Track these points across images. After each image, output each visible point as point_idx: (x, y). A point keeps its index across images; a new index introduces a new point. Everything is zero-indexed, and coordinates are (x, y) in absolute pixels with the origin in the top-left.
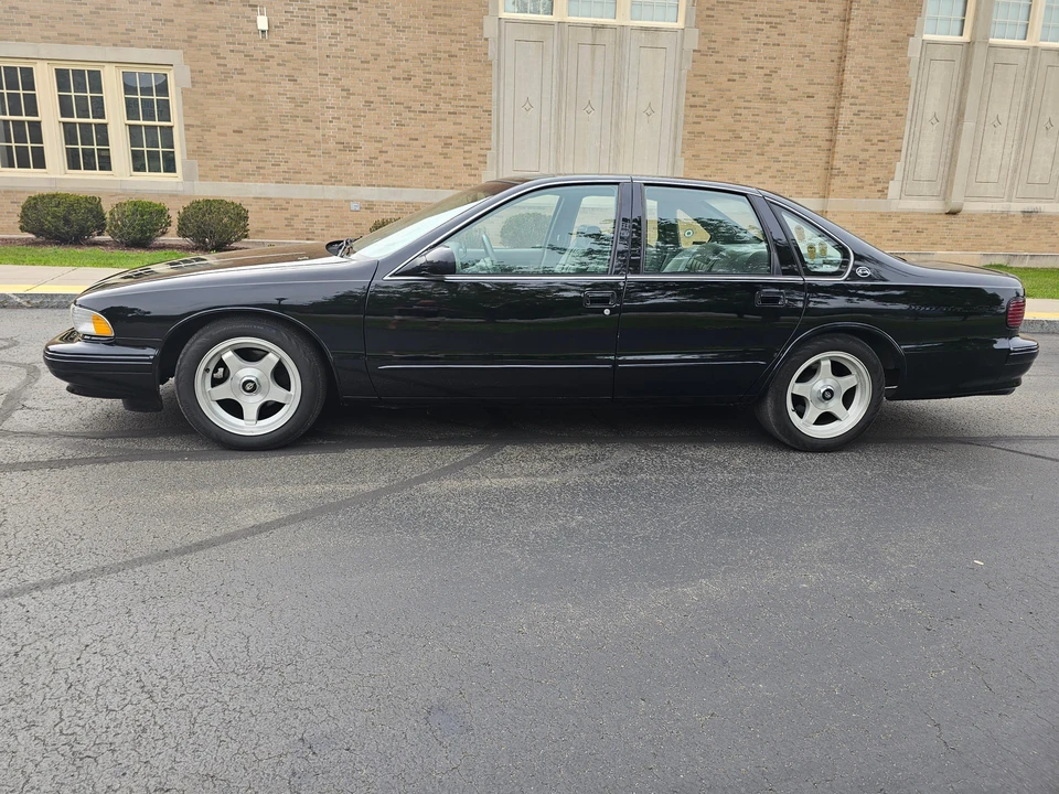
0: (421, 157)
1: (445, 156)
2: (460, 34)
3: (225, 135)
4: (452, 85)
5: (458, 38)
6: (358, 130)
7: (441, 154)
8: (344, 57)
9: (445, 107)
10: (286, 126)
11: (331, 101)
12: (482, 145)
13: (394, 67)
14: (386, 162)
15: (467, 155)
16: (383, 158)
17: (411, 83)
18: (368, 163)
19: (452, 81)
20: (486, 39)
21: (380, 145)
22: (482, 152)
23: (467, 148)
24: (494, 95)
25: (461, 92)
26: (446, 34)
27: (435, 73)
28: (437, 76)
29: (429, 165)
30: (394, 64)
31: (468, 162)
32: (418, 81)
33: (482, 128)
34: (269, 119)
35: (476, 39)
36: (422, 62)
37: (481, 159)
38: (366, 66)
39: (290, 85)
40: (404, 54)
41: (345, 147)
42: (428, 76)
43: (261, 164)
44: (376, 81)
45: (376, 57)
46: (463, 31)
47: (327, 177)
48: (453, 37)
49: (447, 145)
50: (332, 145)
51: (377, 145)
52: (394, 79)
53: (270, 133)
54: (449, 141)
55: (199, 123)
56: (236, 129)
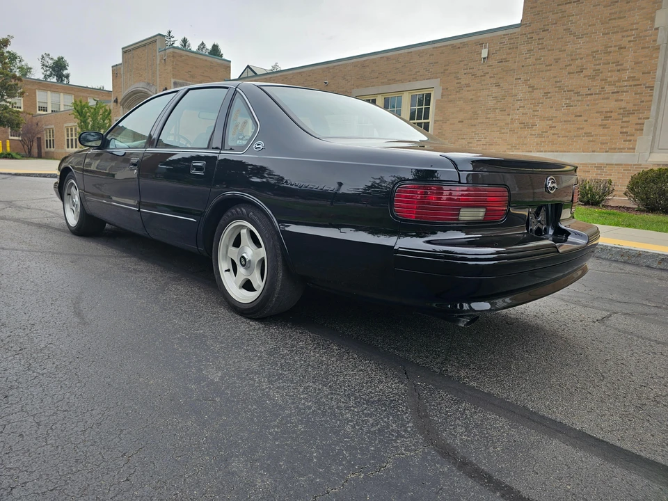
0: (582, 129)
1: (604, 126)
2: (631, 30)
3: (454, 124)
4: (618, 71)
5: (629, 33)
6: (536, 113)
7: (600, 125)
8: (534, 65)
9: (608, 89)
10: (489, 116)
11: (520, 96)
12: (641, 116)
13: (570, 65)
14: (553, 134)
15: (625, 125)
16: (552, 131)
17: (582, 75)
18: (540, 136)
19: (619, 68)
20: (657, 29)
21: (550, 122)
22: (640, 121)
23: (625, 119)
24: (659, 72)
25: (626, 75)
26: (618, 32)
27: (604, 64)
28: (606, 66)
29: (588, 134)
30: (571, 62)
31: (624, 130)
32: (588, 72)
33: (642, 102)
34: (479, 112)
35: (647, 30)
36: (594, 57)
37: (639, 127)
38: (549, 68)
39: (495, 89)
40: (580, 54)
41: (525, 126)
42: (597, 67)
43: (471, 141)
44: (555, 77)
45: (557, 60)
46: (635, 27)
47: (509, 147)
48: (624, 34)
49: (607, 118)
50: (516, 125)
51: (548, 122)
52: (569, 73)
53: (479, 121)
54: (609, 115)
55: (441, 119)
56: (460, 120)
